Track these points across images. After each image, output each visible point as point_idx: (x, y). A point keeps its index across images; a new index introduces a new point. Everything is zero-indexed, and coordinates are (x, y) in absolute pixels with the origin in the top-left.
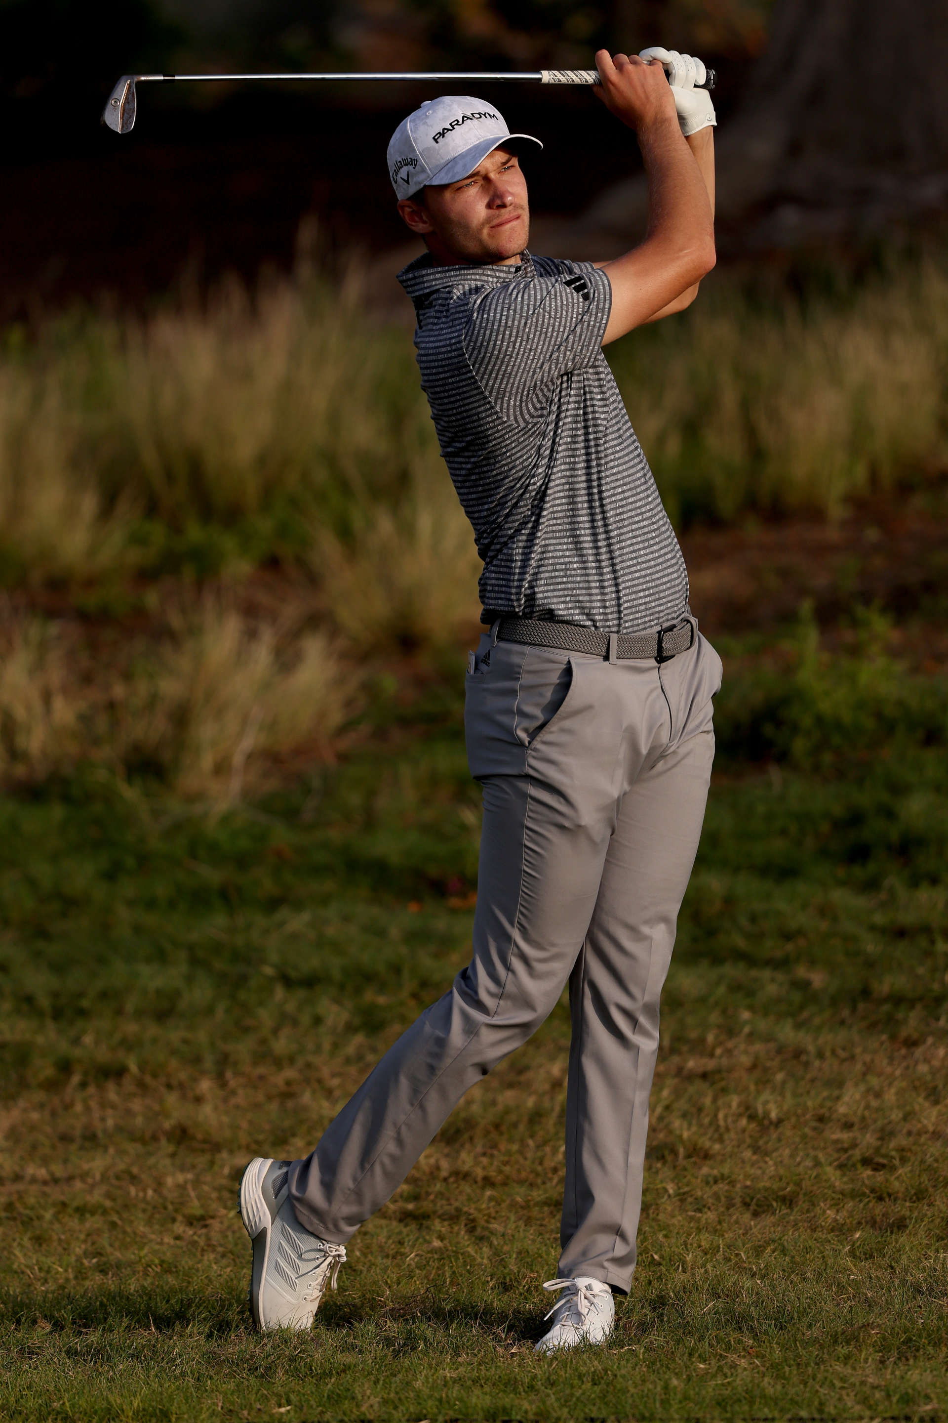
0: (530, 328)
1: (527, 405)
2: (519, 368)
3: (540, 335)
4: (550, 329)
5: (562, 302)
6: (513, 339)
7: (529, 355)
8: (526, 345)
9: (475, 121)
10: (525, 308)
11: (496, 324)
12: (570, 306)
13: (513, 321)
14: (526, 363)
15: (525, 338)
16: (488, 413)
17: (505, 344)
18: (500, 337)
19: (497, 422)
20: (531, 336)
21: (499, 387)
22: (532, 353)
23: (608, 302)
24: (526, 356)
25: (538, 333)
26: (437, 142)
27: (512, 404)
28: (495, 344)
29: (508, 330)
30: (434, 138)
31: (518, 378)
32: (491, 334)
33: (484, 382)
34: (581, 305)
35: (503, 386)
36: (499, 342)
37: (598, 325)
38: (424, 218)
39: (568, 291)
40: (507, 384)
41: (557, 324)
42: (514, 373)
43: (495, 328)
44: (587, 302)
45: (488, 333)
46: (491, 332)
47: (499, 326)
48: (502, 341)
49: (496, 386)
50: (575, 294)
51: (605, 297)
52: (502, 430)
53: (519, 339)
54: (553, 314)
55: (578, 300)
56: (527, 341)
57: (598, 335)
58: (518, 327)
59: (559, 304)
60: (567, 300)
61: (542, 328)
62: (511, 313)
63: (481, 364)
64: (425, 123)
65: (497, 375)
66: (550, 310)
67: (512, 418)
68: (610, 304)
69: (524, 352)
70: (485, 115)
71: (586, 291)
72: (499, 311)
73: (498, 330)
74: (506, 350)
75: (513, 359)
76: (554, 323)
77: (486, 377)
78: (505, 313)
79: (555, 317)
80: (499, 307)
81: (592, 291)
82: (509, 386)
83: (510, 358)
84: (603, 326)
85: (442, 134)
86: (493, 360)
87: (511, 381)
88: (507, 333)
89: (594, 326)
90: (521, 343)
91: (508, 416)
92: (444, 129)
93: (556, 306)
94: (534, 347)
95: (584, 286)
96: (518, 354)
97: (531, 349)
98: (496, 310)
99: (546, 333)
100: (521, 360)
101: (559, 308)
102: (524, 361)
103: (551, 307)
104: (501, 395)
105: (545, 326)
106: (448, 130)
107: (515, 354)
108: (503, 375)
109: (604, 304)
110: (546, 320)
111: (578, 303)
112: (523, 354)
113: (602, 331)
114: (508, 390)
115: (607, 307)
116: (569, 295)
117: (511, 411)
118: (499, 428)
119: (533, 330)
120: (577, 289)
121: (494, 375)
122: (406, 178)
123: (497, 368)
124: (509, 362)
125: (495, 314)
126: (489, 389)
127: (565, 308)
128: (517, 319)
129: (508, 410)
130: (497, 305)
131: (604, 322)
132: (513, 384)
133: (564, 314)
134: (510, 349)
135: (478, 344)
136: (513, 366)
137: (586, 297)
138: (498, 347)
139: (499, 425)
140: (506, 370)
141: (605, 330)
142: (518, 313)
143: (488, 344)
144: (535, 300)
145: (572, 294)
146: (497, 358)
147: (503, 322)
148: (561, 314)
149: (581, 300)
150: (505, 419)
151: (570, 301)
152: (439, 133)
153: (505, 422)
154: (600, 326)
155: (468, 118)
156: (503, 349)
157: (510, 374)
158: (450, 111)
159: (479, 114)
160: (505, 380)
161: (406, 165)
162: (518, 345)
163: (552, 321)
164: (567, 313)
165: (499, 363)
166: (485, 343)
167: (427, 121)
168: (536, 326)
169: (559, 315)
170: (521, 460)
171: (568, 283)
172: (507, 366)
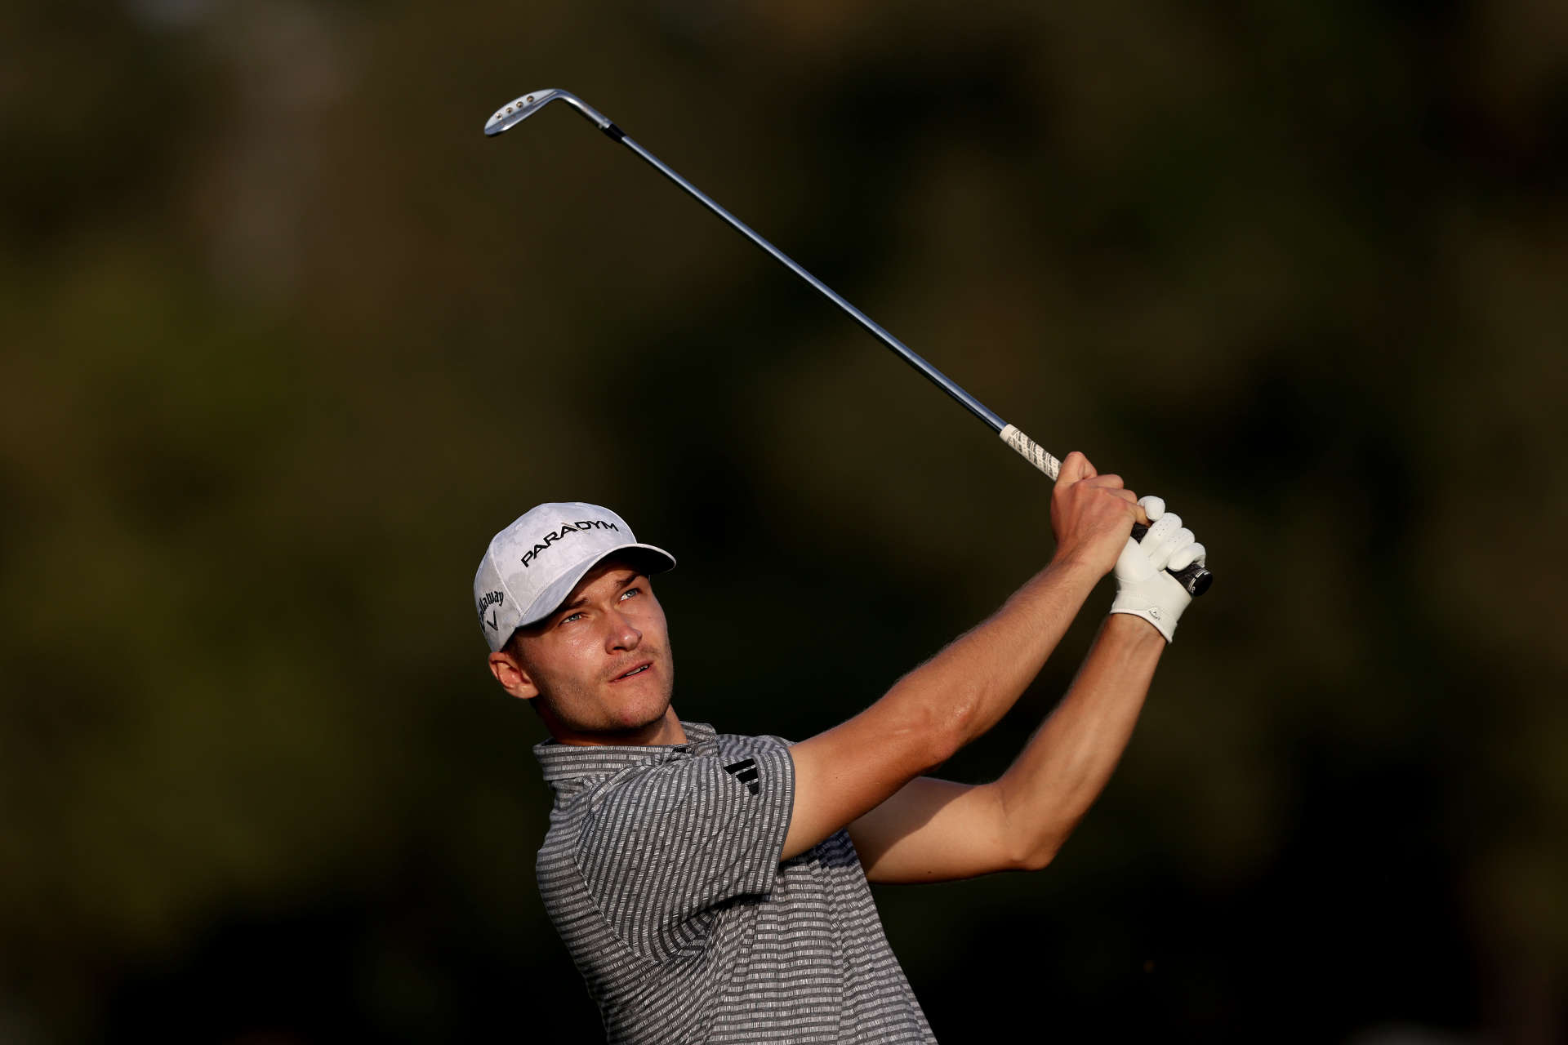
0: (667, 831)
1: (672, 936)
2: (651, 887)
3: (682, 841)
4: (697, 833)
5: (717, 794)
6: (640, 847)
7: (665, 870)
8: (660, 856)
9: (580, 533)
10: (661, 803)
11: (618, 826)
12: (729, 801)
13: (641, 822)
14: (661, 882)
15: (658, 845)
16: (613, 947)
17: (628, 853)
18: (622, 844)
19: (628, 959)
20: (668, 843)
21: (624, 914)
22: (671, 866)
23: (788, 796)
24: (661, 870)
25: (678, 838)
26: (527, 566)
27: (645, 934)
28: (614, 853)
29: (634, 834)
30: (523, 560)
31: (651, 902)
32: (609, 840)
33: (603, 905)
34: (746, 799)
35: (630, 912)
36: (619, 851)
37: (774, 829)
38: (526, 677)
39: (729, 779)
40: (635, 910)
41: (708, 825)
42: (644, 895)
43: (616, 831)
44: (756, 797)
45: (606, 837)
46: (610, 837)
47: (621, 829)
48: (624, 850)
49: (620, 912)
50: (738, 784)
51: (784, 789)
52: (635, 969)
53: (649, 848)
54: (702, 812)
55: (742, 792)
56: (662, 850)
57: (774, 844)
58: (648, 831)
59: (712, 798)
60: (725, 792)
61: (685, 831)
62: (640, 812)
63: (597, 879)
64: (512, 541)
65: (620, 896)
66: (698, 807)
67: (648, 952)
68: (792, 800)
69: (657, 865)
70: (597, 525)
71: (756, 780)
72: (623, 808)
73: (620, 834)
74: (630, 863)
75: (641, 875)
76: (703, 824)
77: (606, 898)
78: (631, 811)
79: (705, 817)
80: (625, 802)
81: (764, 781)
82: (639, 912)
83: (637, 874)
84: (782, 831)
85: (533, 554)
86: (612, 875)
87: (641, 905)
88: (632, 838)
89: (769, 830)
90: (652, 852)
91: (642, 950)
92: (537, 546)
93: (708, 800)
94: (673, 857)
95: (754, 774)
96: (648, 869)
97: (668, 862)
98: (620, 805)
99: (691, 839)
100: (654, 877)
101: (712, 803)
102: (658, 878)
103: (699, 801)
104: (627, 924)
105: (690, 829)
106: (542, 547)
107: (644, 866)
108: (629, 897)
109: (783, 800)
110: (691, 820)
111: (742, 796)
112: (656, 869)
113: (780, 838)
114: (638, 917)
115: (787, 804)
116: (730, 787)
117: (646, 944)
118: (632, 967)
119: (670, 834)
120: (743, 778)
121: (615, 896)
122: (493, 622)
123: (618, 886)
124: (635, 879)
125: (617, 811)
126: (610, 914)
127: (720, 804)
128: (647, 818)
129: (641, 942)
130: (622, 799)
131: (783, 824)
132: (644, 909)
133: (719, 812)
134: (636, 862)
135: (593, 851)
136: (642, 885)
137: (755, 790)
138: (617, 858)
139: (631, 962)
140: (631, 891)
141: (785, 837)
142: (650, 811)
143: (606, 852)
144: (678, 791)
145: (734, 784)
146: (617, 873)
147: (628, 824)
148: (715, 811)
149: (747, 793)
150: (638, 954)
151: (730, 793)
152: (530, 552)
153: (638, 959)
154: (777, 830)
155: (570, 529)
156: (626, 861)
157: (639, 895)
158: (546, 521)
159: (588, 523)
160: (632, 904)
161: (491, 602)
162: (647, 855)
163: (700, 822)
164: (724, 810)
165: (620, 879)
166: (602, 851)
167: (515, 537)
168: (676, 829)
169: (711, 813)
170: (664, 1011)
171: (731, 769)
172: (633, 885)
